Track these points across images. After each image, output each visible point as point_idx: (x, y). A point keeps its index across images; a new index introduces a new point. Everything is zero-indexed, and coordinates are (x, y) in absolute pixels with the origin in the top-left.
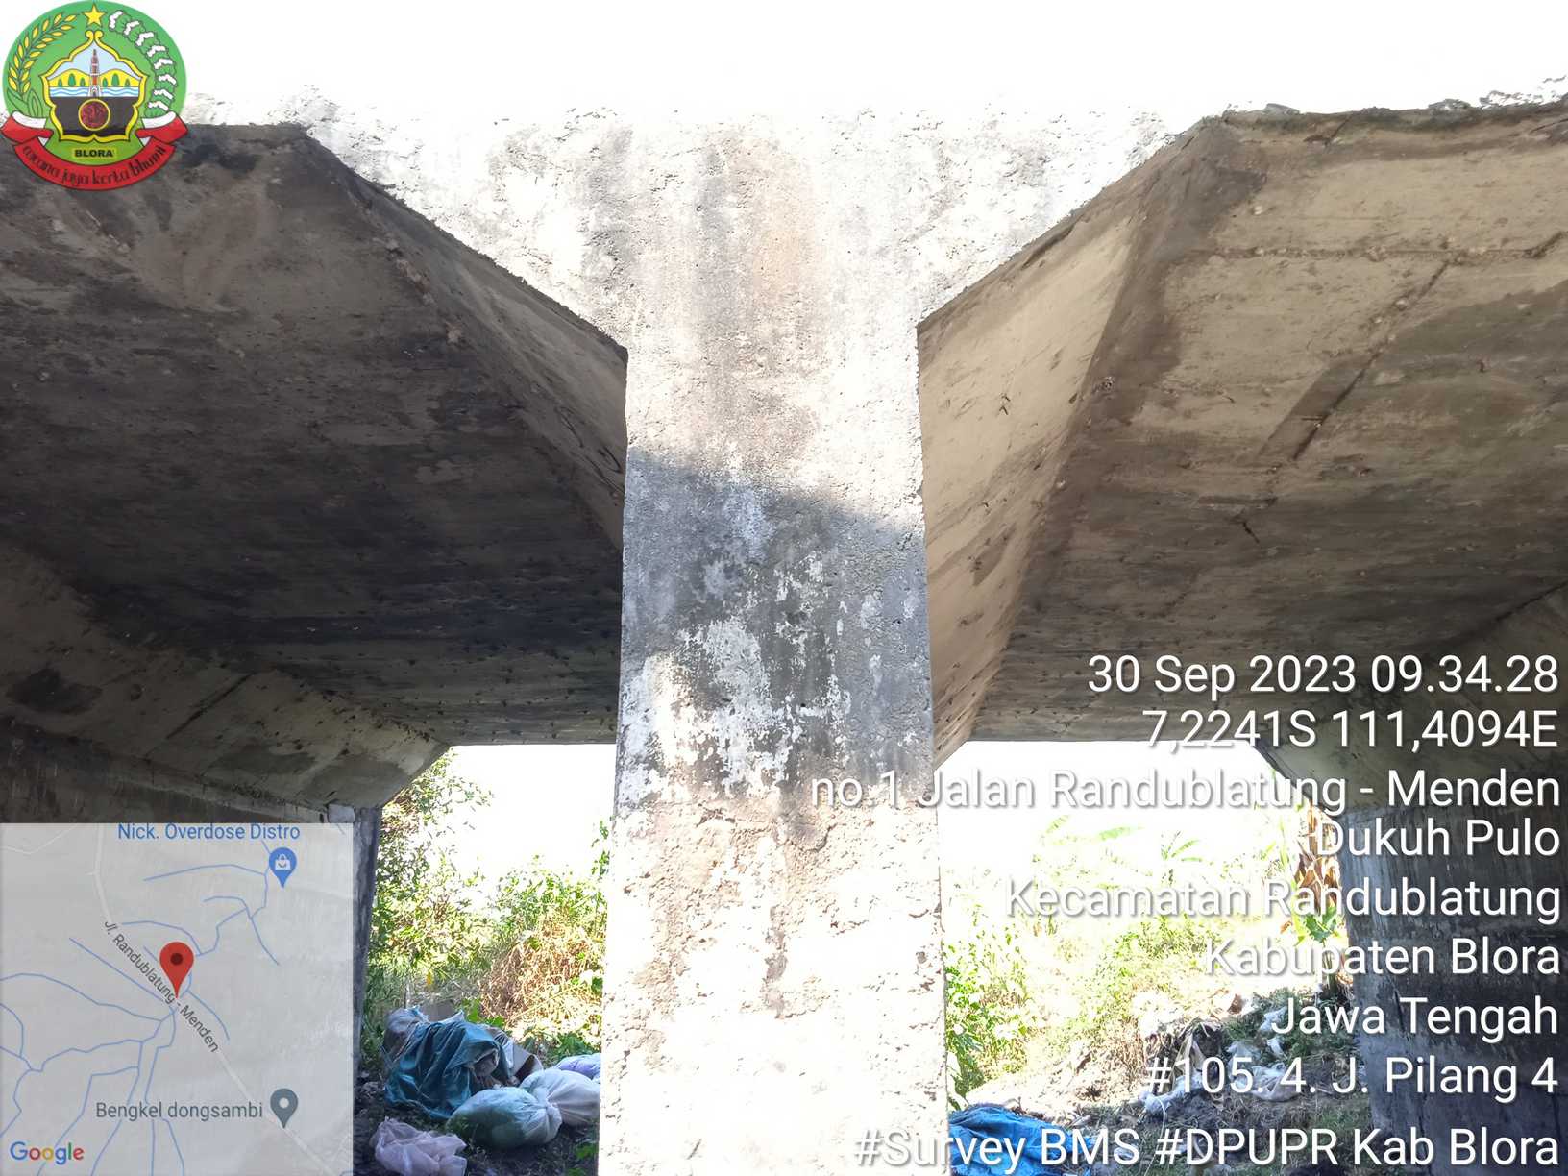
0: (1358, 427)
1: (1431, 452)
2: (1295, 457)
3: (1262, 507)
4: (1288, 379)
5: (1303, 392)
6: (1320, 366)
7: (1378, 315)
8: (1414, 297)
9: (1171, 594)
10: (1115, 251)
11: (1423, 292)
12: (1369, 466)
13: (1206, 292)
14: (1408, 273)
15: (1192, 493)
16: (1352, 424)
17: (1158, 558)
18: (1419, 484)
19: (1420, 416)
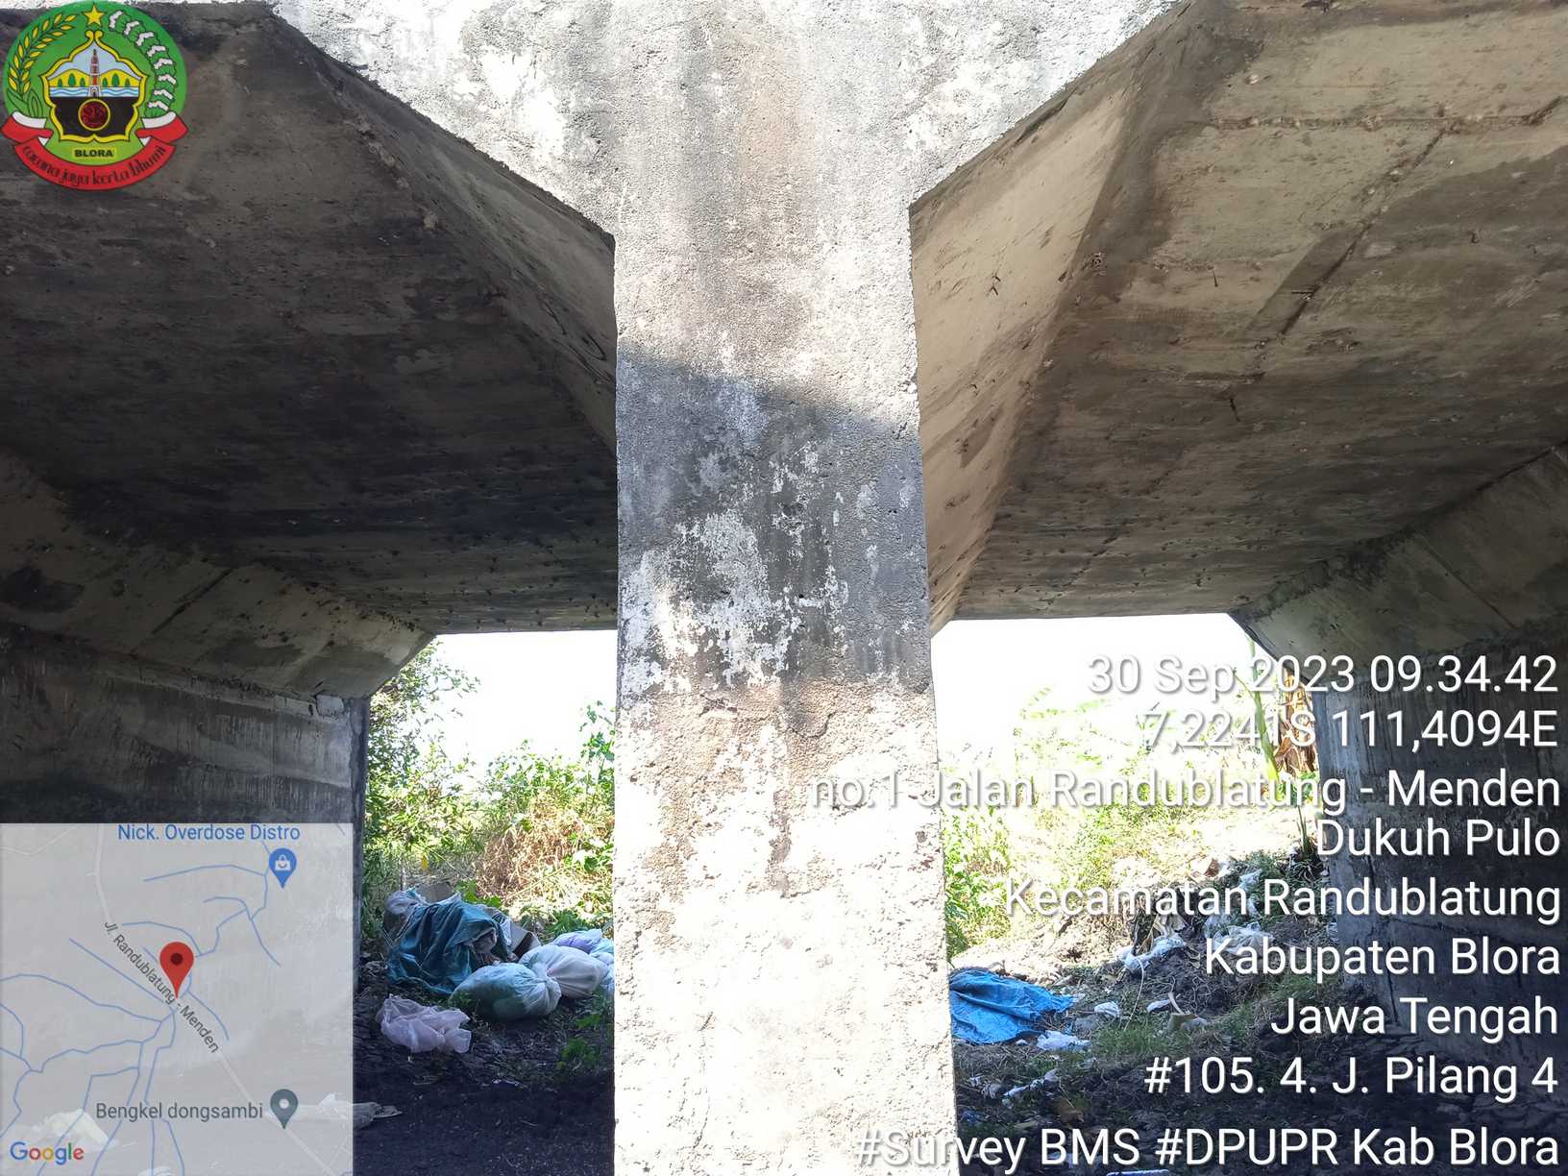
0: (1347, 301)
1: (1419, 324)
2: (1284, 332)
3: (1249, 382)
4: (1279, 252)
5: (1295, 265)
6: (1312, 239)
7: (1370, 187)
8: (1409, 167)
9: (1156, 471)
10: (1107, 126)
11: (1419, 160)
12: (1357, 340)
13: (1198, 165)
14: (1404, 143)
15: (1180, 369)
16: (1342, 298)
17: (1144, 435)
18: (1406, 357)
19: (1409, 289)
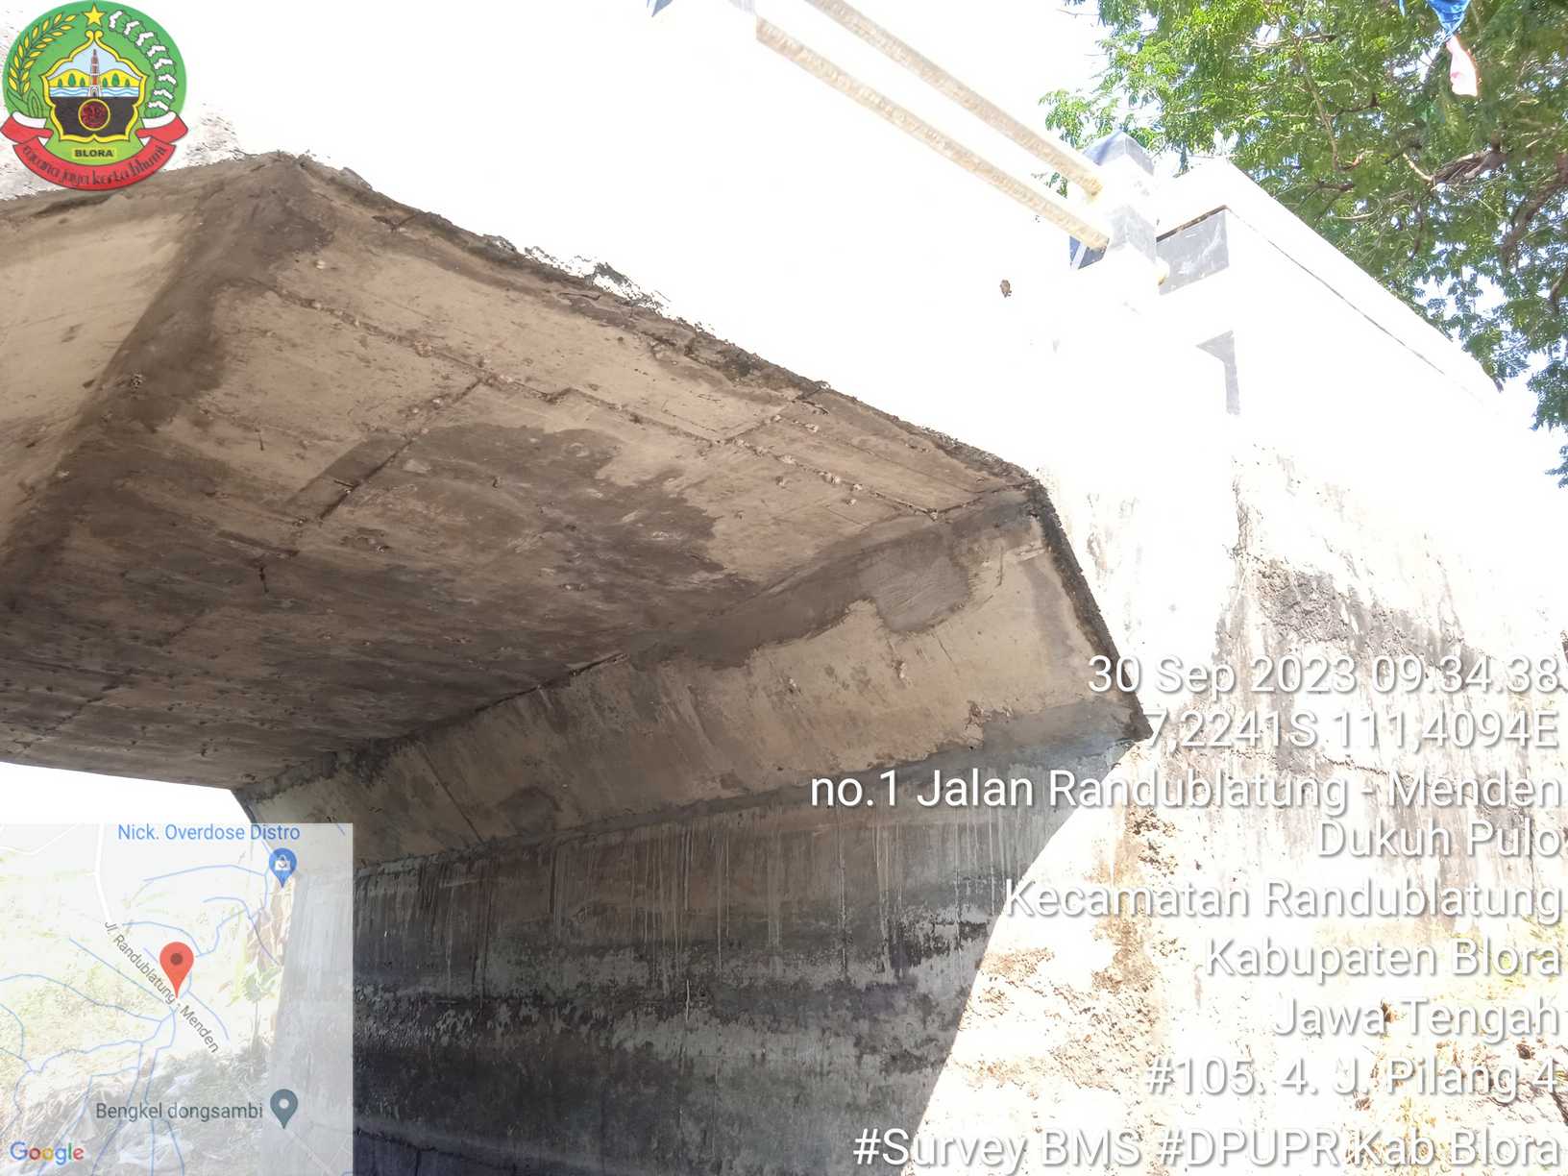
0: (383, 504)
1: (443, 545)
2: (322, 516)
3: (283, 556)
4: (326, 438)
5: (340, 455)
6: (356, 437)
7: (416, 406)
8: (450, 401)
9: (173, 624)
11: (457, 399)
12: (389, 544)
13: (257, 325)
14: (447, 378)
15: (212, 523)
16: (379, 501)
17: (165, 582)
18: (430, 572)
19: (439, 511)
